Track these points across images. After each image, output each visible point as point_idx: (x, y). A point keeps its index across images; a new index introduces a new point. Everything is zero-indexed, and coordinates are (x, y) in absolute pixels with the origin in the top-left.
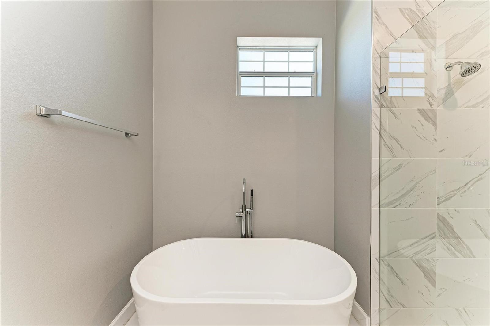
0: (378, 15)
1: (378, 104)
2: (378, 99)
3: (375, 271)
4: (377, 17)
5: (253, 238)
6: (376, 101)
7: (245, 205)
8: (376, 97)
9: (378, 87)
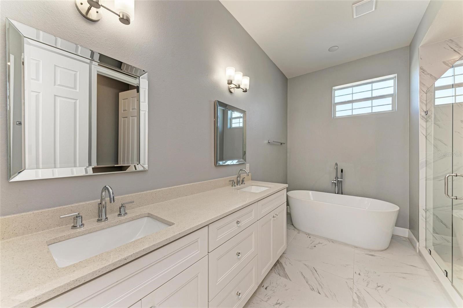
0: (423, 70)
1: (424, 120)
2: (424, 117)
3: (423, 216)
4: (423, 71)
5: (344, 194)
6: (422, 119)
7: (338, 178)
8: (423, 116)
9: (424, 111)
